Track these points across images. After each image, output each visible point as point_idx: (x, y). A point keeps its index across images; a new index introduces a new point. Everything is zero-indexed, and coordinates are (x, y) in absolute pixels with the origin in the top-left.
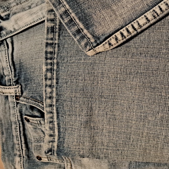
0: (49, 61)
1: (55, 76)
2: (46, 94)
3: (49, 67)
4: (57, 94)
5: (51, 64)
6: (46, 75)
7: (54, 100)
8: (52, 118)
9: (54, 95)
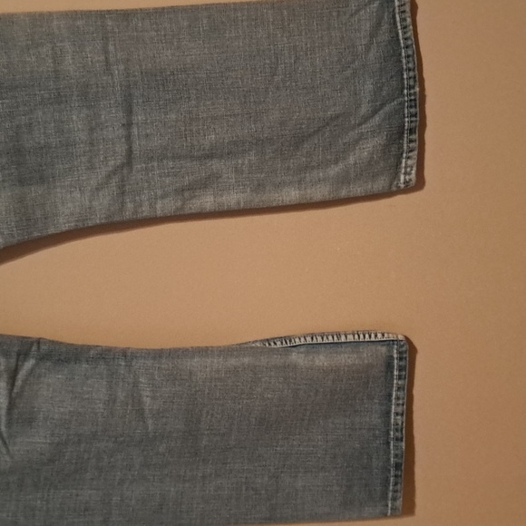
0: (413, 97)
1: (406, 82)
2: (413, 60)
3: (412, 91)
4: (401, 62)
5: (410, 95)
6: (415, 81)
7: (403, 54)
8: (405, 33)
9: (404, 61)
